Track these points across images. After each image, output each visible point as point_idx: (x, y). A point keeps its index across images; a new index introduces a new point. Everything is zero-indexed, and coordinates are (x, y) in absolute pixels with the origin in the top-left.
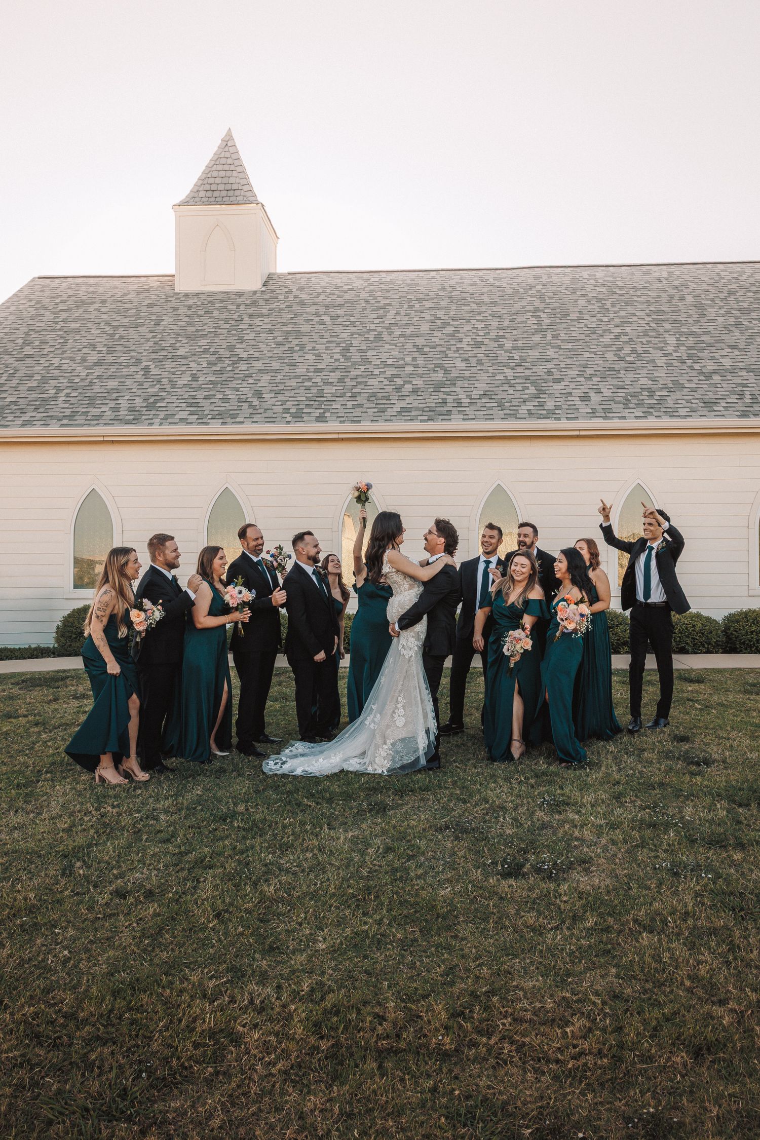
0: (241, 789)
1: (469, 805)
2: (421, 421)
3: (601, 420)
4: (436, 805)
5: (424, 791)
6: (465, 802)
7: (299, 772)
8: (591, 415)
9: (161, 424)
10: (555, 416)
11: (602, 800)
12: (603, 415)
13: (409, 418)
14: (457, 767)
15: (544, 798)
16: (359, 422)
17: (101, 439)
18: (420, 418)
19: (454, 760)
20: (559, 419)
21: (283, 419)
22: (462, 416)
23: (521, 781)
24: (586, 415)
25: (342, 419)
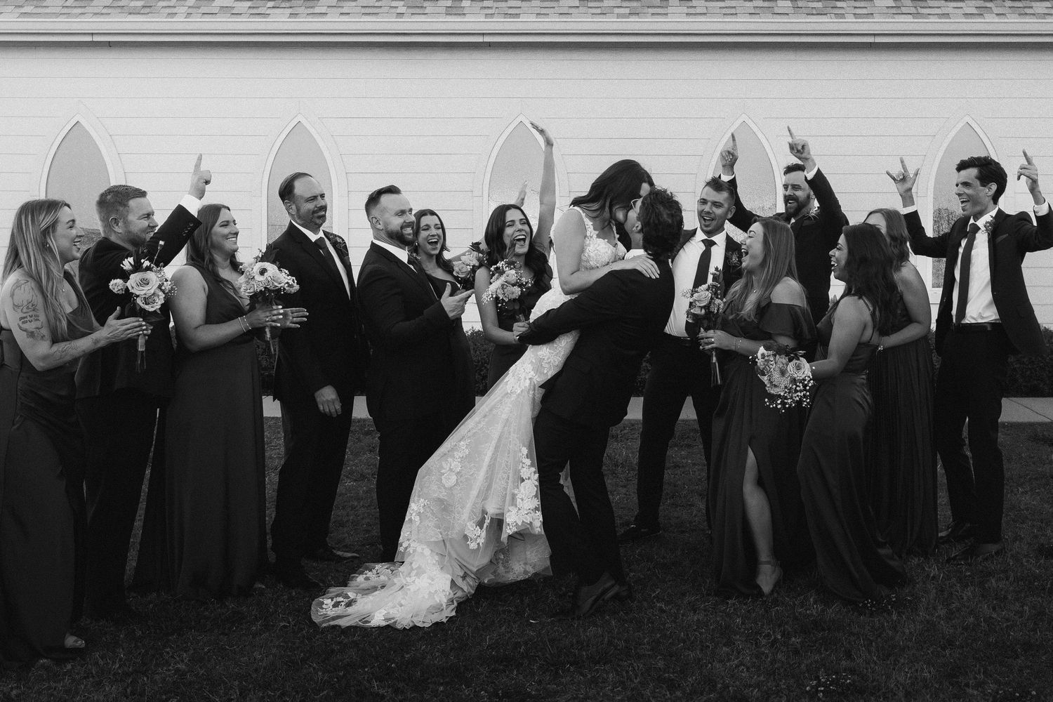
0: (262, 660)
1: (679, 693)
2: (619, 16)
3: (909, 19)
4: (619, 693)
5: (599, 662)
6: (672, 686)
7: (378, 620)
8: (894, 11)
9: (189, 14)
10: (836, 11)
11: (925, 680)
12: (913, 10)
13: (599, 11)
14: (662, 611)
15: (817, 678)
16: (517, 15)
17: (88, 39)
18: (617, 11)
19: (657, 597)
20: (842, 16)
21: (393, 10)
22: (686, 10)
23: (776, 640)
24: (886, 11)
25: (490, 11)
